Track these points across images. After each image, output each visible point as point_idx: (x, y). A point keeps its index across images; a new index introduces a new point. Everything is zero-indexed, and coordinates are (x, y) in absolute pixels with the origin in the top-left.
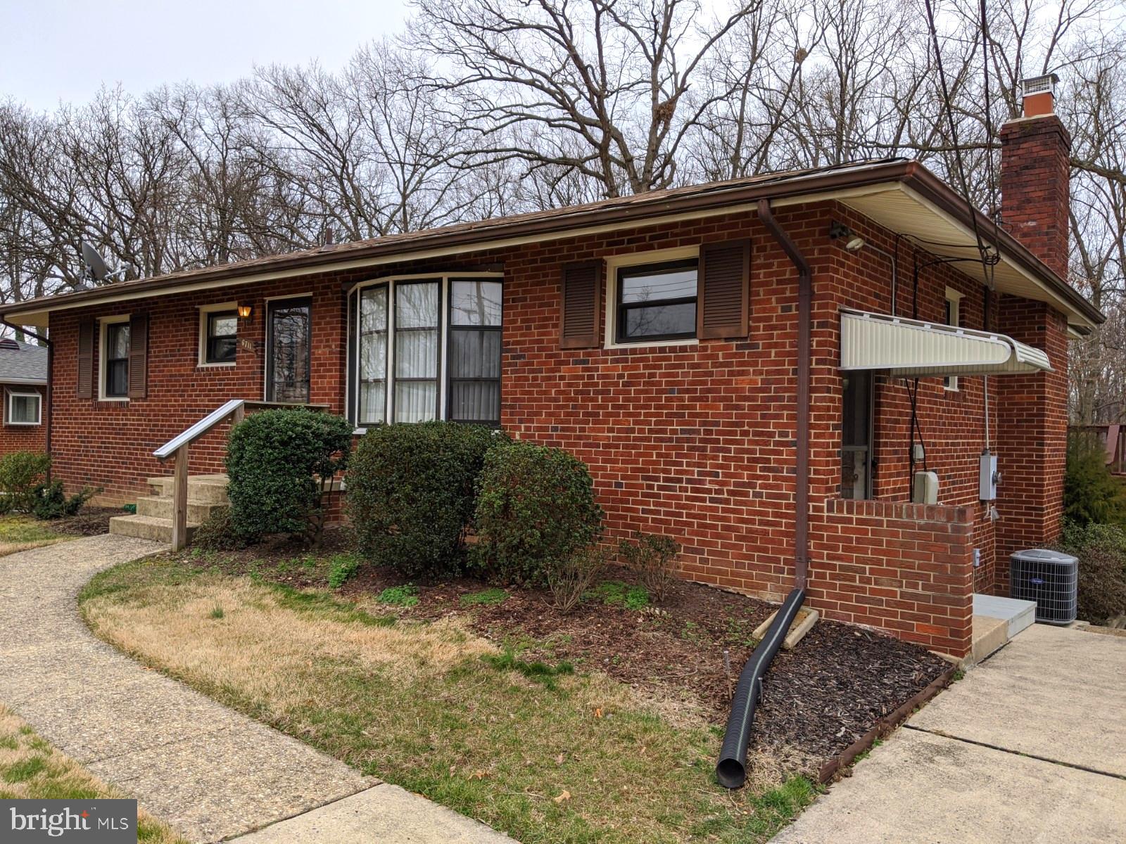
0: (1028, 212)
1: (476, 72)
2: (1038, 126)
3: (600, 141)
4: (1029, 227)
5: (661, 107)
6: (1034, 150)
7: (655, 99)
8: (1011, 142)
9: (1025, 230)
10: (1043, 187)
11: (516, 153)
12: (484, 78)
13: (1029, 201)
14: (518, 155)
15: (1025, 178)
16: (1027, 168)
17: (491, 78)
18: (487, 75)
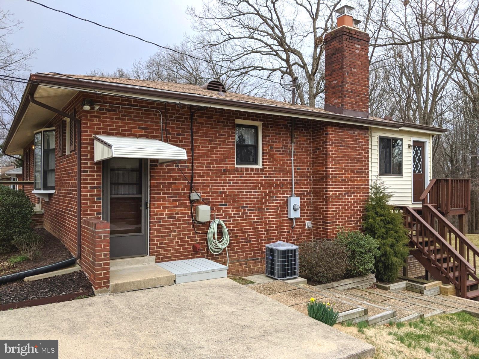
0: (334, 76)
1: (227, 37)
2: (337, 33)
3: (285, 59)
4: (334, 83)
5: (317, 39)
6: (336, 45)
7: (315, 36)
8: (328, 43)
9: (333, 85)
10: (339, 63)
11: (253, 68)
12: (231, 39)
13: (334, 71)
14: (255, 69)
15: (333, 60)
16: (333, 54)
17: (234, 38)
18: (232, 37)
